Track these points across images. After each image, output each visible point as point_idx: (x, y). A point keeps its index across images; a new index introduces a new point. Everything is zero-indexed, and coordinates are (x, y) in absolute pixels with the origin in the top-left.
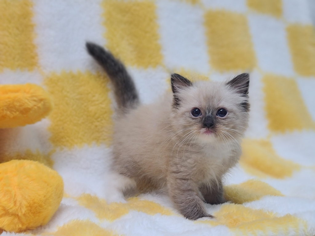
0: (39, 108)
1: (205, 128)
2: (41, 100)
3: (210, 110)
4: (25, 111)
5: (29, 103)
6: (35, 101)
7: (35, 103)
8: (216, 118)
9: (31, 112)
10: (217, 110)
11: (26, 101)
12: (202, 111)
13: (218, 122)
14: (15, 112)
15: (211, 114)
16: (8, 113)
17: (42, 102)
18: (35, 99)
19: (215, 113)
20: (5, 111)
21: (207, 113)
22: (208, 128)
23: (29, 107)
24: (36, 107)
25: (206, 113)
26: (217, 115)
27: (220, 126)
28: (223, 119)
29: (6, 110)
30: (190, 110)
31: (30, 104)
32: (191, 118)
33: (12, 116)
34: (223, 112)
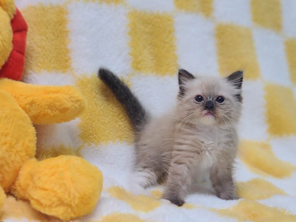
0: (76, 107)
1: (206, 110)
2: (78, 101)
3: (211, 96)
4: (64, 110)
5: (68, 103)
6: (72, 101)
7: (72, 103)
8: (215, 103)
9: (69, 111)
10: (217, 97)
11: (66, 101)
12: (204, 98)
13: (217, 106)
14: (55, 111)
15: (212, 100)
16: (49, 111)
17: (79, 103)
18: (73, 99)
19: (215, 99)
20: (46, 110)
21: (209, 98)
22: (209, 110)
23: (68, 107)
24: (73, 107)
25: (207, 99)
26: (216, 101)
27: (219, 109)
28: (222, 104)
29: (47, 108)
30: (194, 97)
31: (69, 105)
32: (195, 103)
33: (52, 114)
34: (221, 99)
